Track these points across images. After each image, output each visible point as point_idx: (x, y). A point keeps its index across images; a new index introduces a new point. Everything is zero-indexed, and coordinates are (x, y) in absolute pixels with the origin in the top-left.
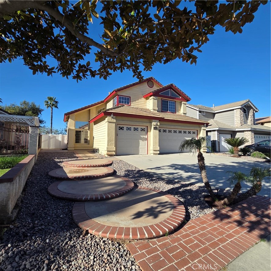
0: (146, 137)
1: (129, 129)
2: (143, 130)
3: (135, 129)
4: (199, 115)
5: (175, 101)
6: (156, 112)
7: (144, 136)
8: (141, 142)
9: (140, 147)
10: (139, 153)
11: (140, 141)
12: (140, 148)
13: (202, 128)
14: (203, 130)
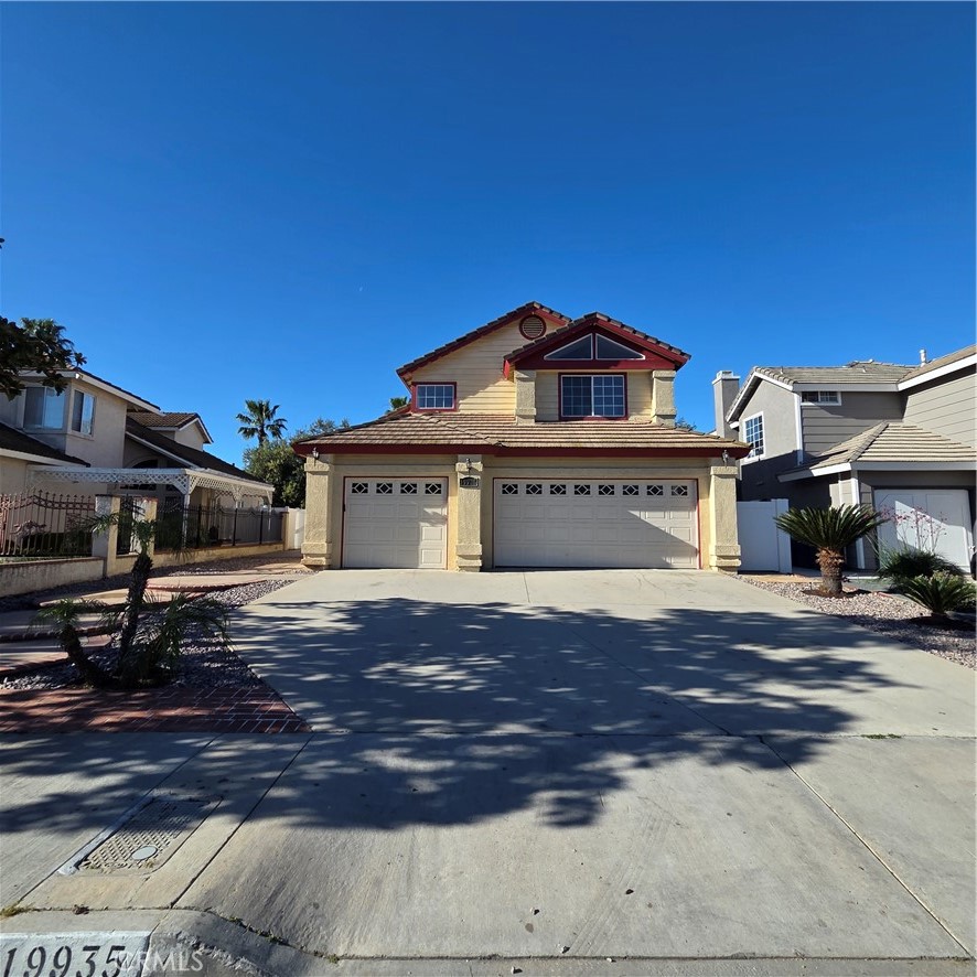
0: (444, 512)
1: (384, 489)
2: (432, 489)
3: (409, 489)
4: (802, 409)
5: (625, 374)
6: (532, 423)
7: (438, 511)
8: (426, 528)
9: (423, 544)
10: (418, 564)
11: (422, 524)
12: (421, 547)
13: (713, 470)
14: (720, 476)
